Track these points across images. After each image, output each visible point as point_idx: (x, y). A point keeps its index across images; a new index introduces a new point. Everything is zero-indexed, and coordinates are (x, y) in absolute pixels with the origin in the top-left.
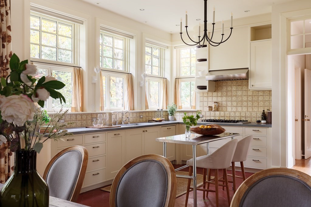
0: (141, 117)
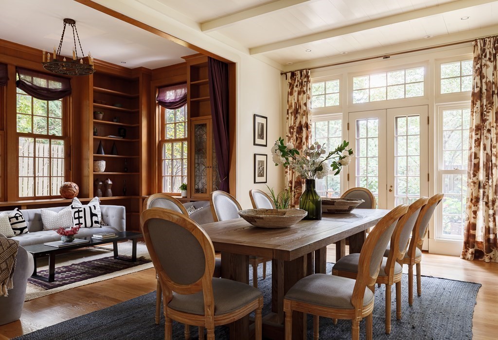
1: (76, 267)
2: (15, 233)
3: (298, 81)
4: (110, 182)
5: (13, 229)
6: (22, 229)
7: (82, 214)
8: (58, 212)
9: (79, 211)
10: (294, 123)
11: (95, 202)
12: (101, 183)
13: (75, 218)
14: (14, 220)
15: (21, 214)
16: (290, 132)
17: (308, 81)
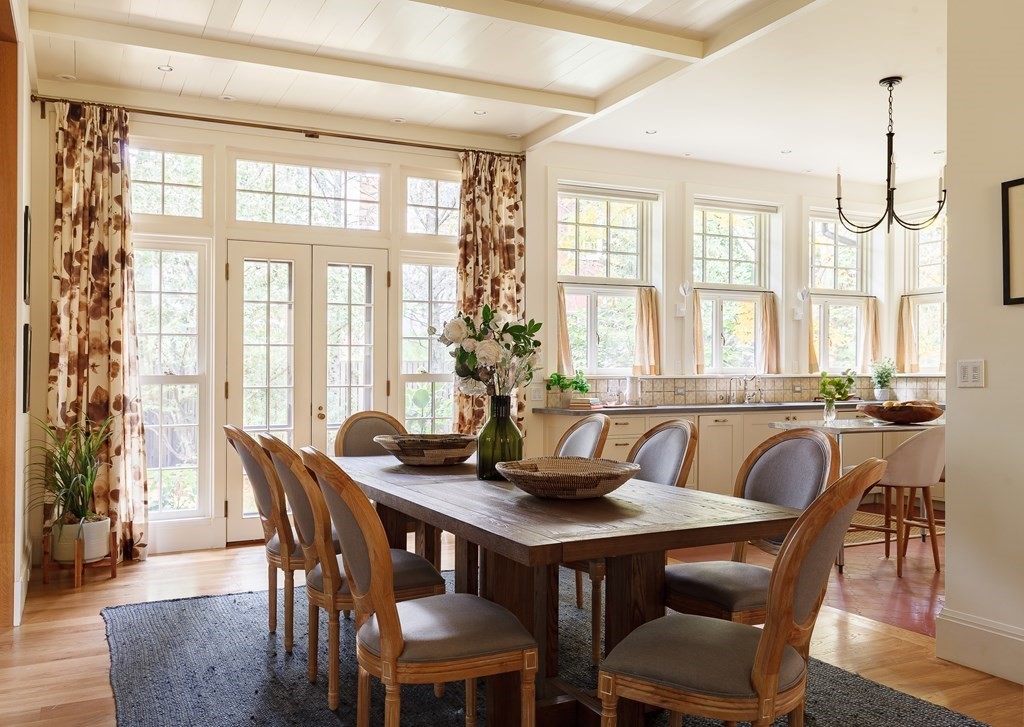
0: (798, 389)
3: (92, 133)
10: (83, 245)
16: (70, 268)
17: (123, 141)
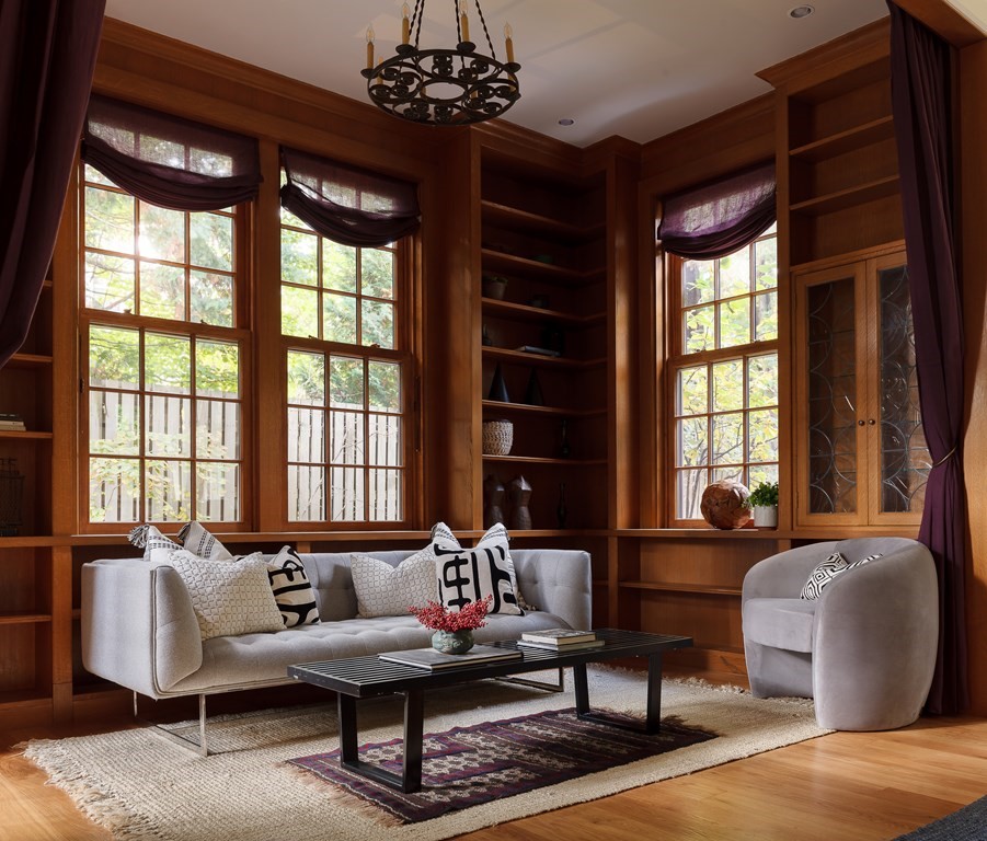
1: (469, 738)
2: (285, 619)
4: (524, 486)
5: (283, 608)
6: (303, 610)
7: (466, 571)
8: (395, 566)
9: (457, 563)
11: (497, 537)
12: (500, 489)
13: (448, 584)
14: (283, 581)
15: (300, 565)
